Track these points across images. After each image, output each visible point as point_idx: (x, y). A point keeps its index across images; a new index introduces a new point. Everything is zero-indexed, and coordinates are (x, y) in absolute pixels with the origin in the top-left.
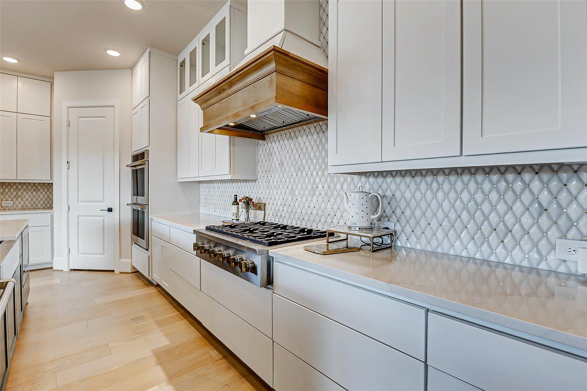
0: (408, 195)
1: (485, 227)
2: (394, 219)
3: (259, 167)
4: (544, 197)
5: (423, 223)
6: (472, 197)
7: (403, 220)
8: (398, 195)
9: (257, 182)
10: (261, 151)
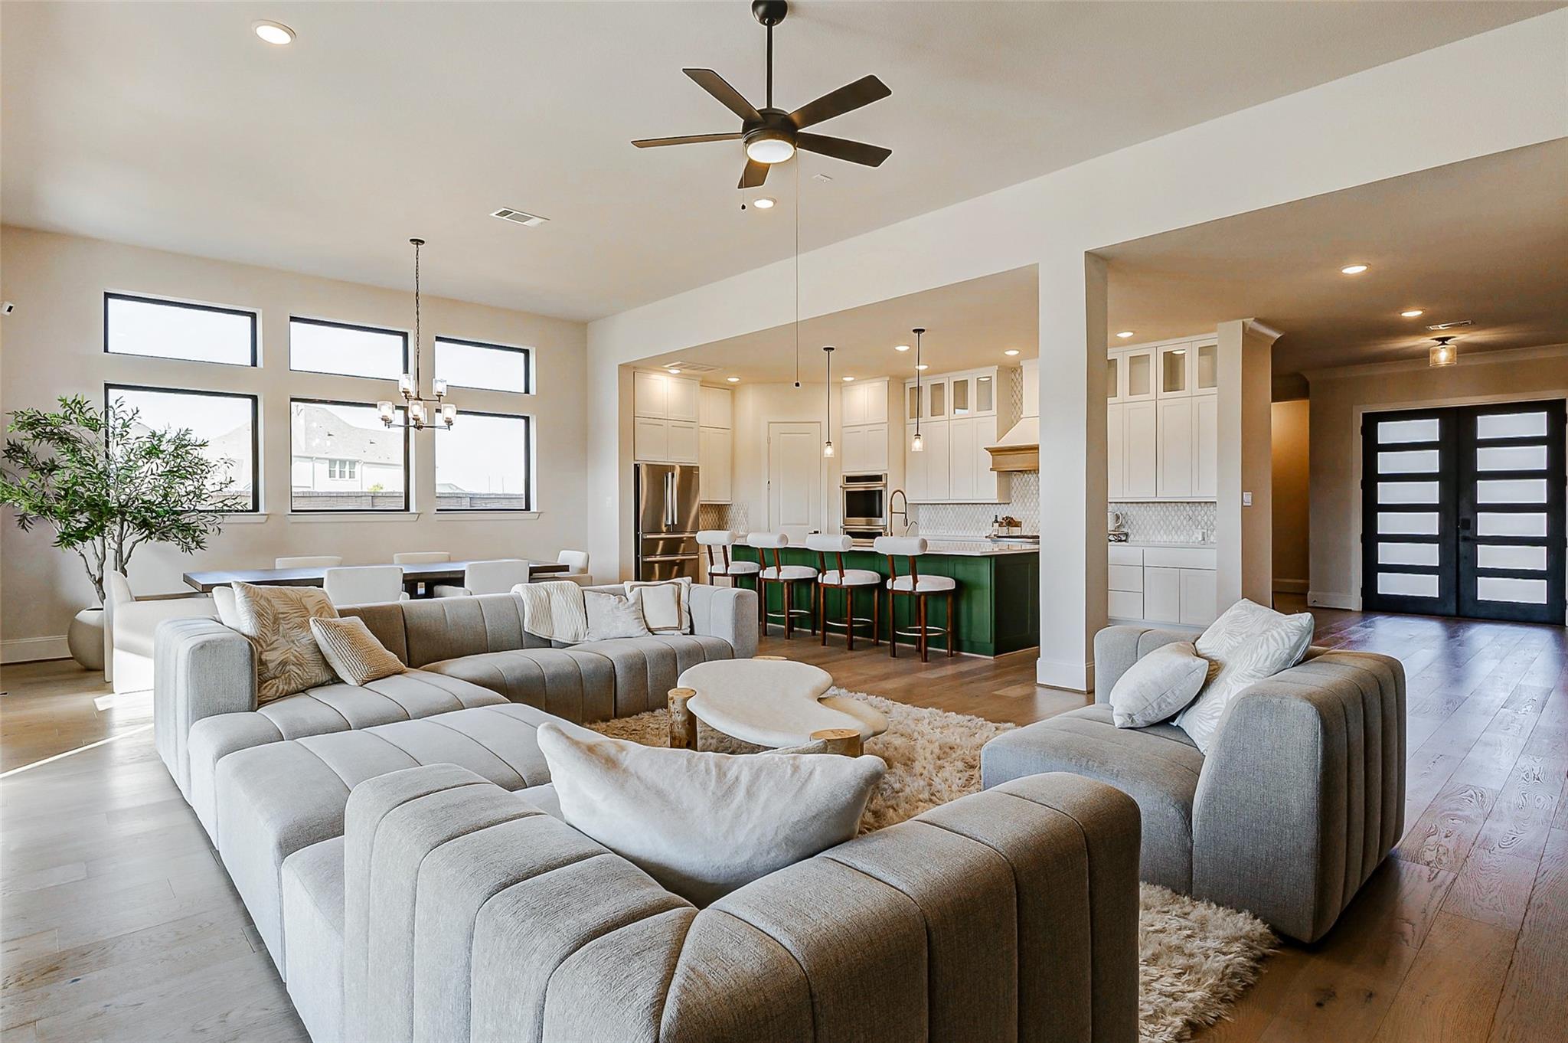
0: (1134, 513)
1: (1171, 527)
2: (1127, 526)
3: (1013, 492)
4: (1191, 513)
5: (1143, 527)
6: (1165, 513)
7: (1132, 527)
8: (1129, 513)
9: (1011, 505)
10: (1015, 480)
